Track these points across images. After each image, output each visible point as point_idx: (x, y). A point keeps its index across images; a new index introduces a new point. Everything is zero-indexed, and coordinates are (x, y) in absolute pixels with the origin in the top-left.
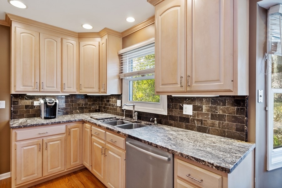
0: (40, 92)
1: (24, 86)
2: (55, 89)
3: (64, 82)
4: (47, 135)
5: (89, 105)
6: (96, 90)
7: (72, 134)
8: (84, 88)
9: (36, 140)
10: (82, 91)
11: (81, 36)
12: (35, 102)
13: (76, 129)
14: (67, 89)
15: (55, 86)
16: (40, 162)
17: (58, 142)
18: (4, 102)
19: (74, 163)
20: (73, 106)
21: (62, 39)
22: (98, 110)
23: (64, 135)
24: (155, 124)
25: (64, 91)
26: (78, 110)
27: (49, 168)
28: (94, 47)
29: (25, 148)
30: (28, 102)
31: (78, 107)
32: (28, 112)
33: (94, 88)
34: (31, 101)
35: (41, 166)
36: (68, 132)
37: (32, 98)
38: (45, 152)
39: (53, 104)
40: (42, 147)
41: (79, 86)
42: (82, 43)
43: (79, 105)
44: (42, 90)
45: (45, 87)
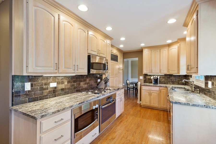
0: (151, 73)
1: (146, 71)
2: (157, 72)
3: (161, 69)
4: (151, 90)
5: (178, 80)
6: (176, 72)
7: (162, 92)
8: (171, 71)
9: (148, 91)
10: (170, 73)
11: (169, 45)
12: (151, 77)
13: (164, 90)
14: (162, 72)
15: (157, 71)
16: (149, 100)
17: (156, 94)
18: (142, 77)
19: (163, 106)
20: (168, 80)
21: (160, 50)
22: (185, 84)
23: (158, 92)
24: (198, 93)
25: (161, 73)
26: (171, 82)
27: (152, 103)
28: (175, 49)
29: (145, 93)
30: (149, 77)
31: (171, 81)
32: (149, 81)
33: (175, 71)
34: (150, 77)
35: (149, 101)
36: (160, 91)
37: (151, 76)
38: (151, 96)
39: (156, 78)
40: (150, 94)
41: (168, 70)
42: (170, 48)
43: (171, 80)
44: (152, 73)
45: (153, 71)
